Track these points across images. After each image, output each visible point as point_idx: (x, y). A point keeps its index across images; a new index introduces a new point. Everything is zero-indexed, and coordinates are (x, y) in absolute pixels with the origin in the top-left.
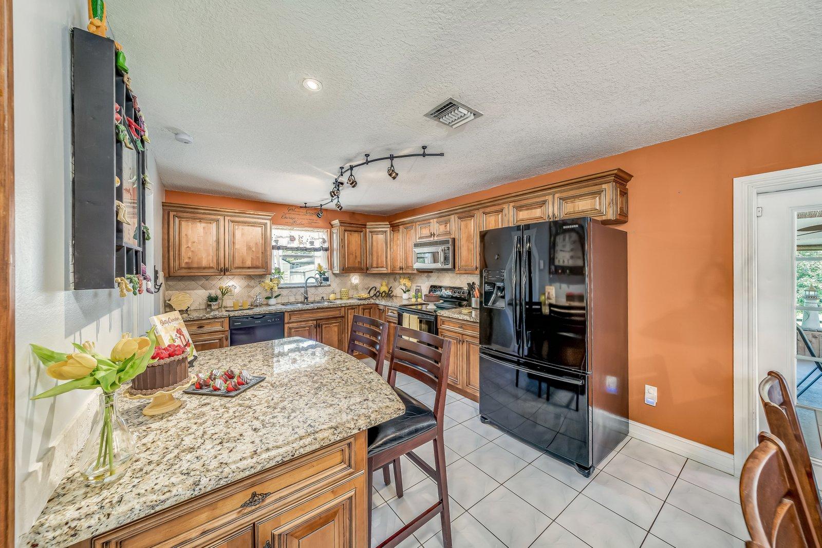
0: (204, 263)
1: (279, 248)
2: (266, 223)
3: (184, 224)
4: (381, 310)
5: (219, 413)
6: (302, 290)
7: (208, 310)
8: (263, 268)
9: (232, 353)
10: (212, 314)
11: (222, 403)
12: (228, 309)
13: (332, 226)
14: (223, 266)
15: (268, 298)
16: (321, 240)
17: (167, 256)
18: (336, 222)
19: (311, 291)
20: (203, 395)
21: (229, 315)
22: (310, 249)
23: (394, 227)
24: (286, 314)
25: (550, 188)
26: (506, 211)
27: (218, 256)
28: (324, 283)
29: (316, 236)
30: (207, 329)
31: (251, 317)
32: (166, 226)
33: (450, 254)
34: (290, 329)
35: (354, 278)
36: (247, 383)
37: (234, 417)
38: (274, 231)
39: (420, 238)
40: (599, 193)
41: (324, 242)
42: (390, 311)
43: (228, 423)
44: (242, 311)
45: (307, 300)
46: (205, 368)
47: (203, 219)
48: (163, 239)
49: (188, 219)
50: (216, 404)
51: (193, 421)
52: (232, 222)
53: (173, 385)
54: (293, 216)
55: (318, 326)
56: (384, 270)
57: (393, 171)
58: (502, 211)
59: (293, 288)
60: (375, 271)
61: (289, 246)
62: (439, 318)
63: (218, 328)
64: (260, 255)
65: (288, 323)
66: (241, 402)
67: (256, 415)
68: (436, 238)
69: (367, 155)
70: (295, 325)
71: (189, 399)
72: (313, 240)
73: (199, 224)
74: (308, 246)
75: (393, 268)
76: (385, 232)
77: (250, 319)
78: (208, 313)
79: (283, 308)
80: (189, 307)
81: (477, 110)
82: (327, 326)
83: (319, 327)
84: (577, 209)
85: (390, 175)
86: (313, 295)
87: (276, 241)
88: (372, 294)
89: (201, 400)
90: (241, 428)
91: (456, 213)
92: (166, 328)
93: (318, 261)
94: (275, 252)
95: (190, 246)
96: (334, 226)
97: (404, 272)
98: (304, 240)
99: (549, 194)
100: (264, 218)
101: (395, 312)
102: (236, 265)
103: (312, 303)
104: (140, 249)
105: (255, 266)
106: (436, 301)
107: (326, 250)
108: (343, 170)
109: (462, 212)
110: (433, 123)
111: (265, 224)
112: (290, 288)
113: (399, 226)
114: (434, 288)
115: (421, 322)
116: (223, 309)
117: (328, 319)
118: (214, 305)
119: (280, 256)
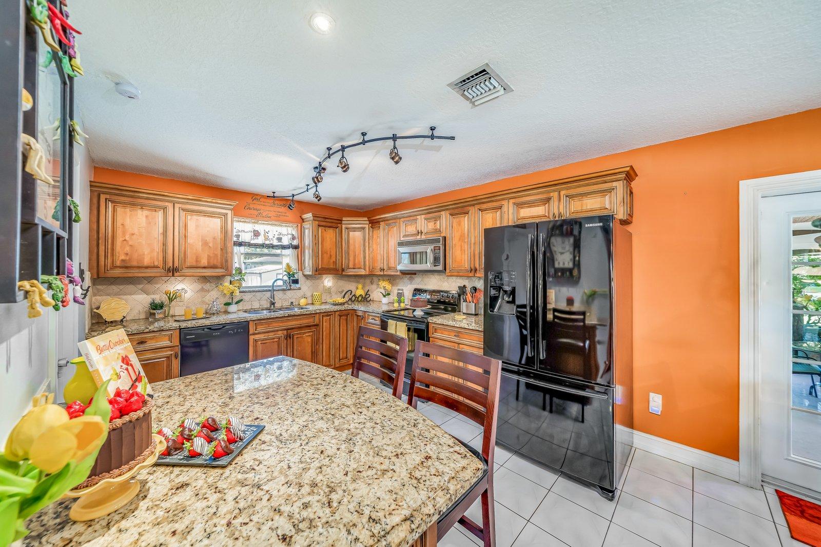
0: (147, 261)
1: (240, 244)
2: (227, 214)
3: (120, 210)
4: (360, 316)
5: (209, 503)
6: (268, 294)
7: (150, 319)
8: (221, 268)
9: (201, 384)
10: (156, 325)
11: (210, 480)
12: (177, 318)
13: (303, 220)
14: (171, 265)
15: (228, 304)
16: (290, 236)
17: (95, 251)
18: (309, 216)
19: (278, 296)
20: (174, 465)
21: (180, 326)
22: (277, 246)
23: (374, 224)
24: (250, 322)
25: (555, 185)
26: (505, 208)
27: (165, 251)
28: (293, 286)
29: (285, 232)
30: (150, 344)
31: (208, 329)
32: (95, 212)
33: (441, 254)
34: (256, 341)
35: (327, 280)
36: (241, 439)
37: (237, 511)
38: (236, 225)
39: (405, 236)
40: (610, 190)
41: (294, 238)
42: (371, 317)
43: (232, 528)
44: (197, 321)
45: (274, 306)
46: (166, 412)
47: (145, 206)
48: (91, 230)
49: (125, 204)
50: (200, 483)
51: (168, 528)
52: (184, 210)
53: (127, 463)
54: (258, 207)
55: (288, 337)
56: (362, 272)
57: (396, 154)
58: (500, 208)
59: (257, 291)
60: (351, 272)
61: (252, 242)
62: (431, 326)
63: (166, 343)
64: (219, 252)
65: (254, 334)
66: (240, 476)
67: (274, 503)
68: (423, 237)
69: (364, 134)
70: (262, 336)
71: (151, 477)
72: (281, 236)
73: (140, 212)
74: (275, 243)
75: (372, 269)
76: (363, 228)
77: (206, 330)
78: (152, 323)
79: (248, 316)
80: (124, 317)
81: (509, 84)
82: (299, 336)
83: (290, 338)
84: (584, 208)
85: (393, 158)
86: (282, 300)
87: (238, 236)
88: (346, 299)
89: (173, 476)
90: (258, 536)
91: (447, 209)
92: (105, 358)
93: (286, 260)
94: (236, 249)
95: (127, 239)
96: (305, 220)
97: (385, 273)
98: (271, 236)
99: (554, 191)
100: (224, 207)
101: (377, 319)
102: (188, 264)
103: (280, 309)
104: (65, 235)
105: (212, 265)
106: (424, 307)
107: (296, 247)
108: (331, 152)
109: (453, 209)
110: (455, 95)
111: (225, 215)
112: (254, 291)
113: (380, 222)
114: (417, 291)
115: (409, 330)
116: (170, 318)
117: (300, 328)
118: (159, 314)
119: (242, 254)
